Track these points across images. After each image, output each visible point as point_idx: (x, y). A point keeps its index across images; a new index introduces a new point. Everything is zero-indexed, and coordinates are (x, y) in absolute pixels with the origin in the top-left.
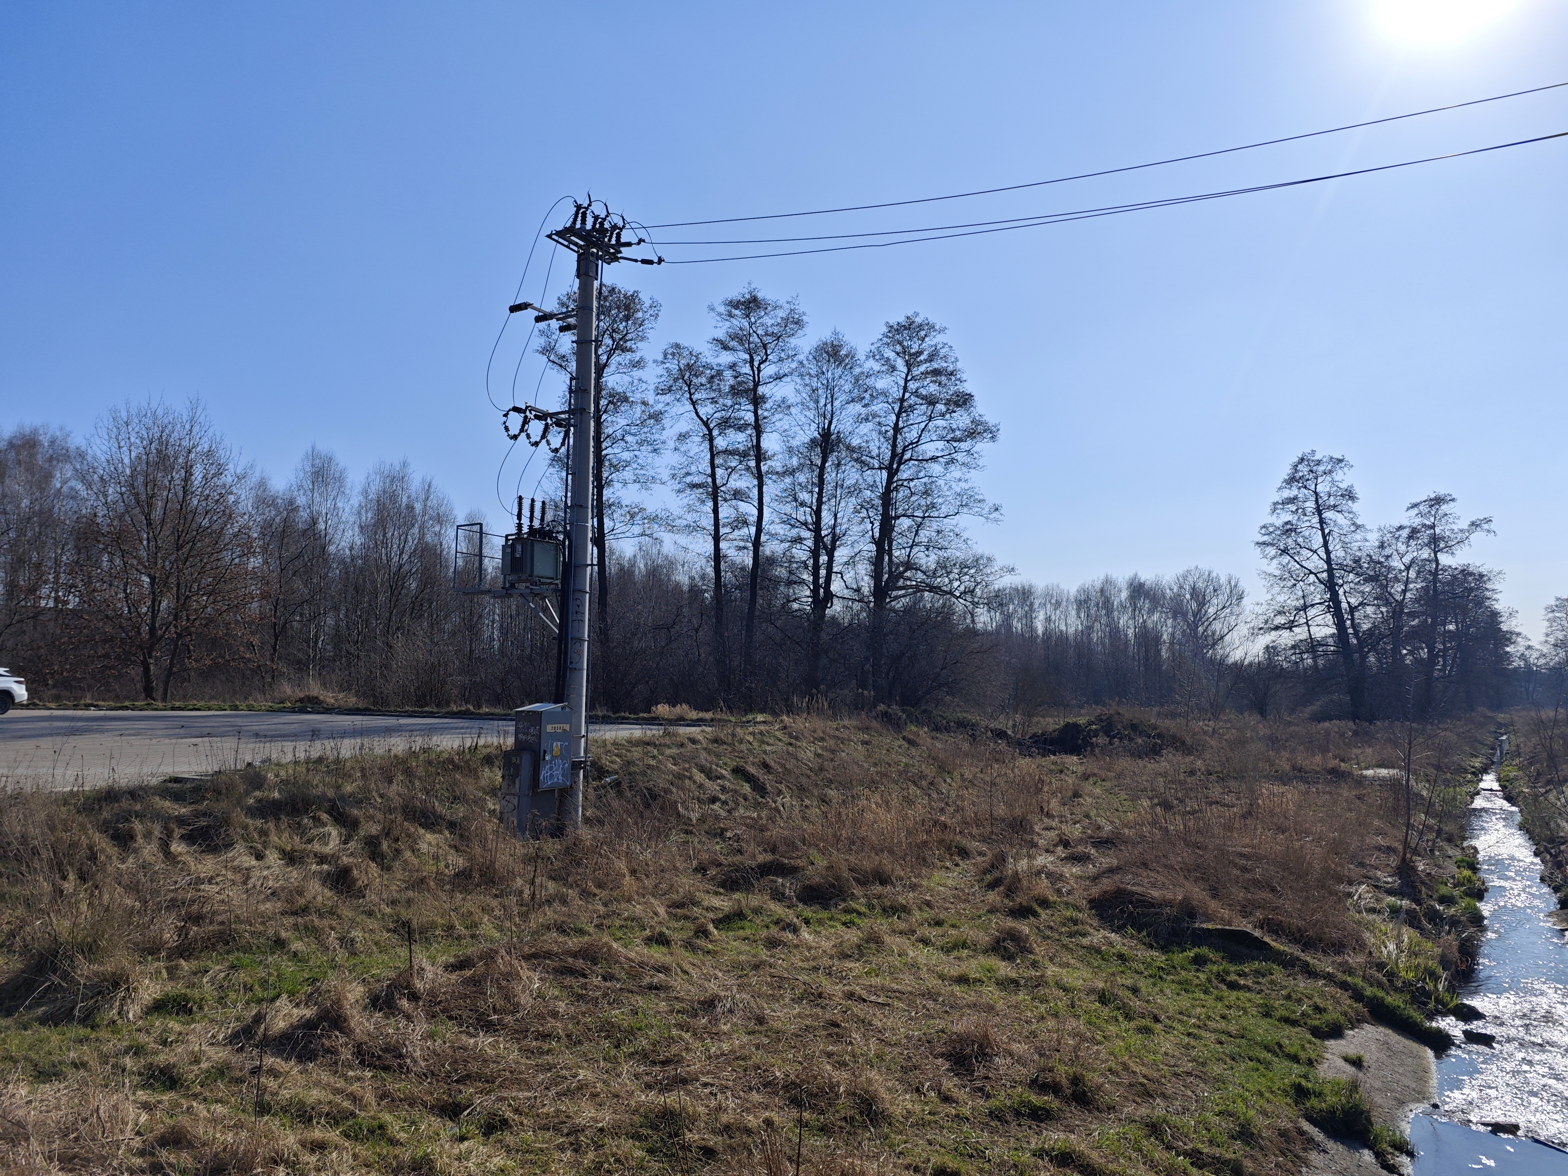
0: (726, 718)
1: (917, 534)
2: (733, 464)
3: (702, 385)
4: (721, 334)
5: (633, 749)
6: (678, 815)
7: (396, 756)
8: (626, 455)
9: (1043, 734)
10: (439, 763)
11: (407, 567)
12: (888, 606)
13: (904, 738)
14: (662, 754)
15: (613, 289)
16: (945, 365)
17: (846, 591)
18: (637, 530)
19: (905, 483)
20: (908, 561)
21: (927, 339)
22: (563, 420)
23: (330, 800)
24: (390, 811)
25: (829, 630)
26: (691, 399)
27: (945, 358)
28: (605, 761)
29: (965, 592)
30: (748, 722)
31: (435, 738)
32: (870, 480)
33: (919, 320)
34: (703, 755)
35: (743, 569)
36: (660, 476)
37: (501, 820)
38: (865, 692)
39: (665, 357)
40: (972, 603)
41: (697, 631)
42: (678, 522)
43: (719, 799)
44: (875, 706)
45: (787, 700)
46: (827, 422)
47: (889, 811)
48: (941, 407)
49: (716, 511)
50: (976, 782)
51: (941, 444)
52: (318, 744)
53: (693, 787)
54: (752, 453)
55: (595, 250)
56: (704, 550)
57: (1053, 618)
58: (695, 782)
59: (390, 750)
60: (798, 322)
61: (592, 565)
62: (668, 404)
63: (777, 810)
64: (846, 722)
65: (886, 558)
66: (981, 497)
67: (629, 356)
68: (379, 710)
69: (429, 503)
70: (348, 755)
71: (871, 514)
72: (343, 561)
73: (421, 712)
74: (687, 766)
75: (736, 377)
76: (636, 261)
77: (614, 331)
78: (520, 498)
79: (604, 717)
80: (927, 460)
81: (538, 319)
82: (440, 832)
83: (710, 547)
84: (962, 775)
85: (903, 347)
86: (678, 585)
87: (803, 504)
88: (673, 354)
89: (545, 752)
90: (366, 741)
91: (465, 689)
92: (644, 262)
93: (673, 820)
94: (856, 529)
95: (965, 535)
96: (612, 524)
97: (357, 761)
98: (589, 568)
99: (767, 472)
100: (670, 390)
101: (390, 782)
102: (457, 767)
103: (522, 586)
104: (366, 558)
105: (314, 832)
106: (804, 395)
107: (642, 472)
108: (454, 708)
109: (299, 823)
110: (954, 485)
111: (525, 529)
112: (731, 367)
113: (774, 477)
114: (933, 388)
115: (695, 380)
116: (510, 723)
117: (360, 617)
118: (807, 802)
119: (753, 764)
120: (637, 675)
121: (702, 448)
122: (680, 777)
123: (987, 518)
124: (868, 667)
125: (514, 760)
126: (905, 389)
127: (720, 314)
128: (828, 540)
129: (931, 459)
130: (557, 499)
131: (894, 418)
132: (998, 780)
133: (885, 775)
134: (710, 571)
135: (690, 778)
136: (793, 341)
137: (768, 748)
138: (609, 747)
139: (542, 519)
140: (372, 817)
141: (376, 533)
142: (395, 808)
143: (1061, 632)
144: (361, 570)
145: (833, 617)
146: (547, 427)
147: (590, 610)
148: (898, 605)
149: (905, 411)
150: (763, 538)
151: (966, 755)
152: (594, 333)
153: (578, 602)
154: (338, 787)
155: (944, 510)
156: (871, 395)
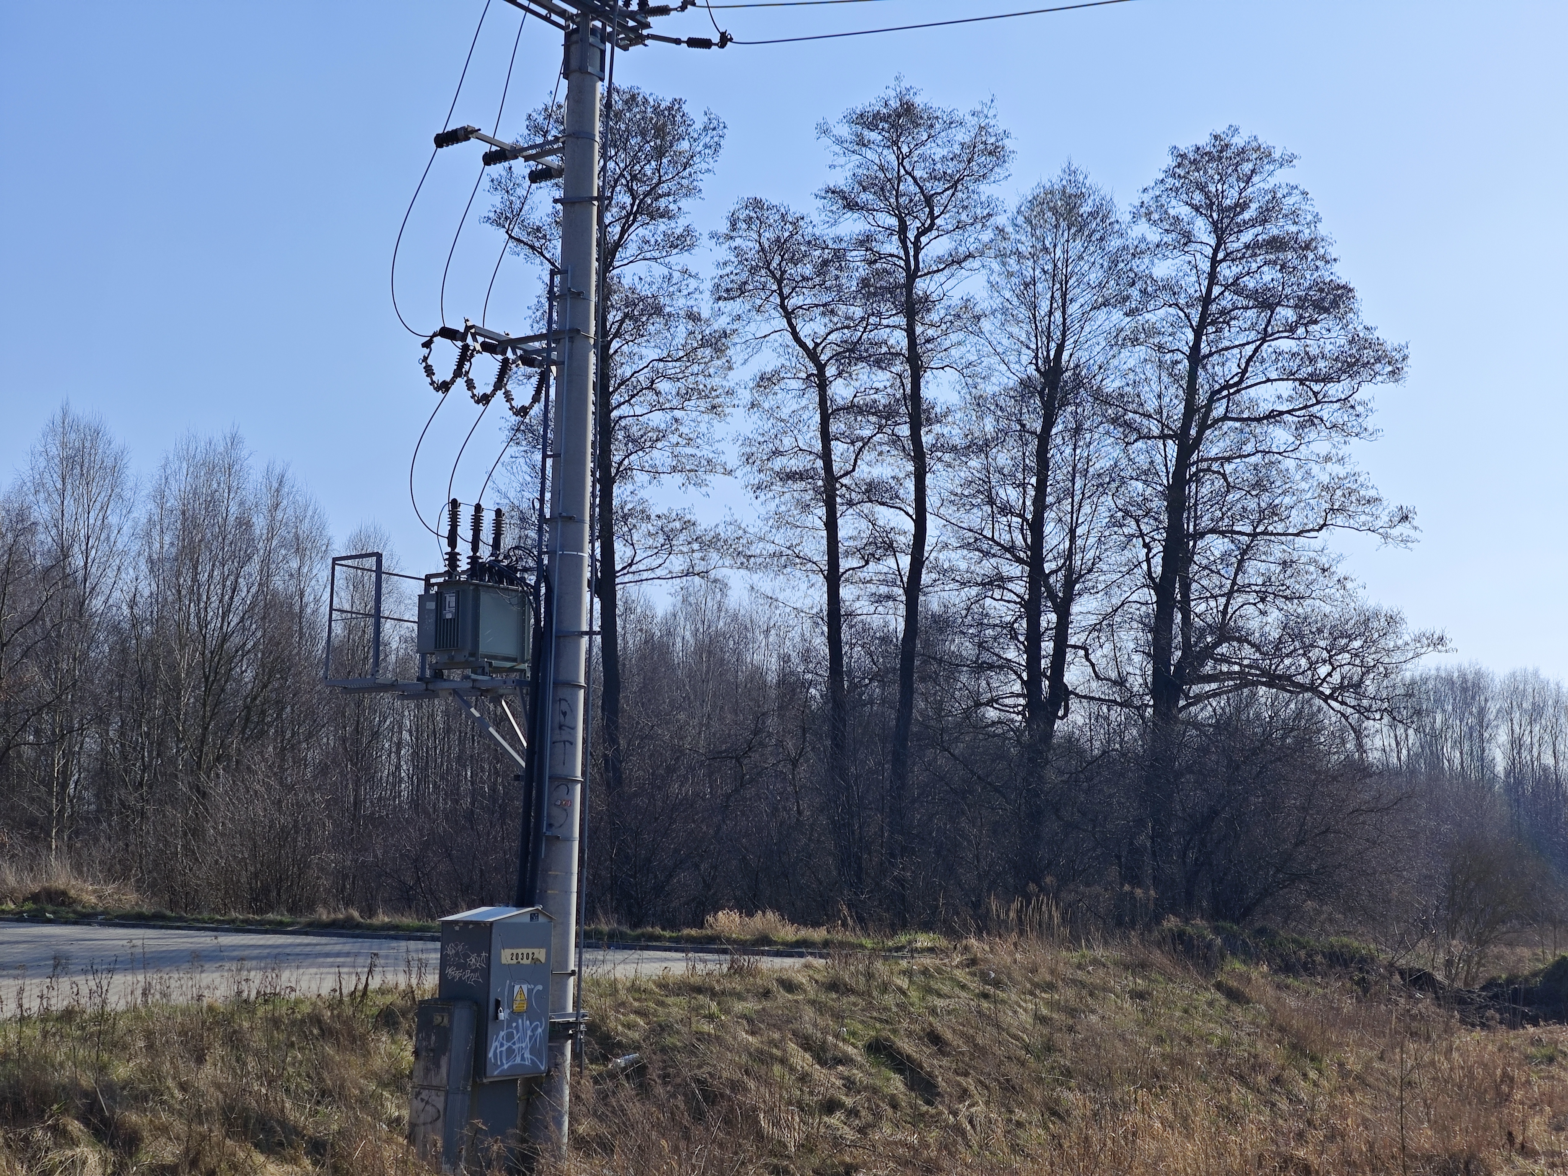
0: (852, 939)
1: (1239, 568)
2: (866, 433)
3: (805, 279)
4: (841, 179)
5: (670, 1000)
6: (760, 1136)
7: (211, 1008)
8: (658, 419)
9: (1510, 981)
10: (293, 1023)
11: (236, 640)
12: (1182, 715)
13: (1219, 986)
14: (727, 1012)
15: (633, 97)
16: (1294, 229)
17: (1094, 684)
18: (677, 563)
19: (1215, 466)
20: (1224, 624)
21: (1255, 179)
22: (537, 352)
23: (86, 1094)
24: (199, 1116)
25: (1061, 763)
26: (783, 306)
27: (1294, 215)
28: (614, 1024)
29: (1342, 687)
30: (899, 949)
31: (286, 975)
32: (1142, 460)
33: (1238, 141)
34: (809, 1013)
35: (885, 640)
36: (723, 458)
37: (411, 1138)
38: (1139, 892)
39: (734, 226)
40: (1357, 709)
41: (795, 763)
42: (755, 549)
43: (840, 1105)
44: (1158, 919)
45: (976, 906)
46: (1053, 345)
47: (1189, 1136)
48: (1286, 314)
49: (831, 525)
50: (1370, 1080)
51: (1286, 388)
52: (64, 983)
53: (789, 1079)
54: (903, 410)
55: (598, 24)
56: (808, 602)
57: (1527, 739)
58: (792, 1069)
59: (200, 997)
60: (995, 152)
61: (591, 633)
62: (739, 317)
63: (958, 1130)
64: (1099, 952)
65: (1178, 617)
66: (1372, 493)
67: (662, 226)
68: (181, 919)
69: (279, 515)
70: (121, 1007)
71: (1145, 529)
72: (116, 628)
73: (260, 923)
74: (776, 1036)
75: (871, 263)
76: (678, 41)
77: (634, 177)
78: (454, 504)
79: (611, 935)
80: (1259, 420)
81: (490, 159)
82: (295, 1161)
83: (819, 597)
84: (1341, 1065)
85: (1207, 196)
86: (757, 673)
87: (1006, 509)
88: (749, 220)
89: (498, 1004)
90: (154, 977)
91: (345, 877)
92: (693, 43)
93: (749, 1146)
94: (1114, 559)
95: (1340, 570)
96: (629, 552)
97: (138, 1018)
98: (585, 640)
99: (934, 448)
100: (742, 290)
101: (200, 1060)
102: (327, 1032)
103: (456, 675)
104: (159, 622)
105: (55, 1156)
106: (1008, 295)
107: (689, 450)
108: (323, 914)
109: (26, 1139)
110: (1315, 469)
111: (464, 565)
112: (861, 243)
113: (947, 457)
114: (1269, 275)
115: (791, 270)
116: (431, 945)
117: (148, 735)
118: (1020, 1115)
119: (910, 1034)
120: (676, 851)
121: (804, 402)
122: (762, 1057)
123: (1386, 537)
124: (1143, 839)
125: (438, 1019)
126: (1212, 277)
127: (839, 141)
128: (1057, 581)
129: (1267, 417)
130: (525, 506)
131: (1191, 336)
132: (1415, 1076)
133: (1178, 1062)
134: (820, 644)
135: (783, 1061)
136: (986, 189)
137: (940, 1003)
138: (623, 994)
139: (496, 545)
140: (164, 1130)
141: (178, 574)
142: (209, 1112)
143: (1545, 769)
144: (151, 644)
145: (1069, 738)
146: (505, 367)
147: (585, 721)
148: (1204, 713)
149: (1213, 323)
150: (926, 578)
151: (1350, 1022)
152: (597, 182)
153: (564, 706)
154: (102, 1069)
155: (1296, 519)
156: (1144, 292)
